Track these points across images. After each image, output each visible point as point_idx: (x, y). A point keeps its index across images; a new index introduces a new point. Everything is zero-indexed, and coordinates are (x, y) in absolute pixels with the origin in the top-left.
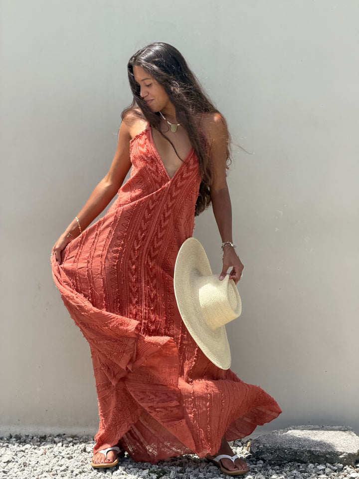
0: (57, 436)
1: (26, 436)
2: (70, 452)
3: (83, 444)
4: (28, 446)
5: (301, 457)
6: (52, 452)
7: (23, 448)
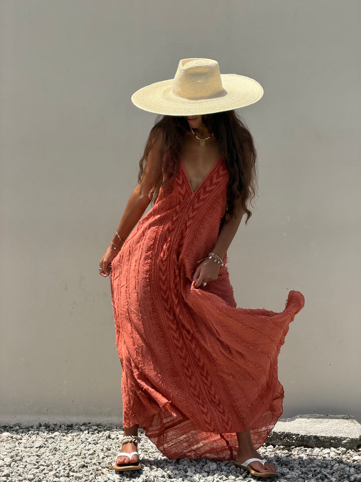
0: (83, 424)
1: (54, 424)
2: (96, 439)
3: (108, 432)
4: (56, 433)
5: (308, 442)
6: (79, 438)
7: (53, 435)
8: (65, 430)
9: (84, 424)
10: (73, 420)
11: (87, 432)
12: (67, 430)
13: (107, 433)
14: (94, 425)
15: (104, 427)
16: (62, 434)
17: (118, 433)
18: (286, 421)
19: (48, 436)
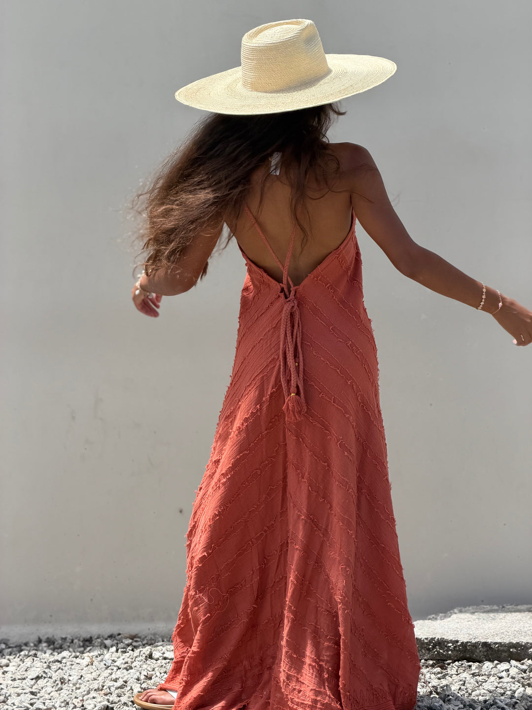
0: (109, 637)
1: (62, 639)
2: (129, 660)
3: (148, 648)
4: (65, 653)
5: (473, 652)
6: (102, 660)
7: (58, 657)
8: (80, 647)
9: (111, 637)
10: (93, 630)
11: (114, 649)
12: (83, 646)
13: (147, 650)
14: (126, 638)
15: (143, 640)
16: (74, 654)
17: (164, 649)
18: (436, 619)
19: (52, 659)
